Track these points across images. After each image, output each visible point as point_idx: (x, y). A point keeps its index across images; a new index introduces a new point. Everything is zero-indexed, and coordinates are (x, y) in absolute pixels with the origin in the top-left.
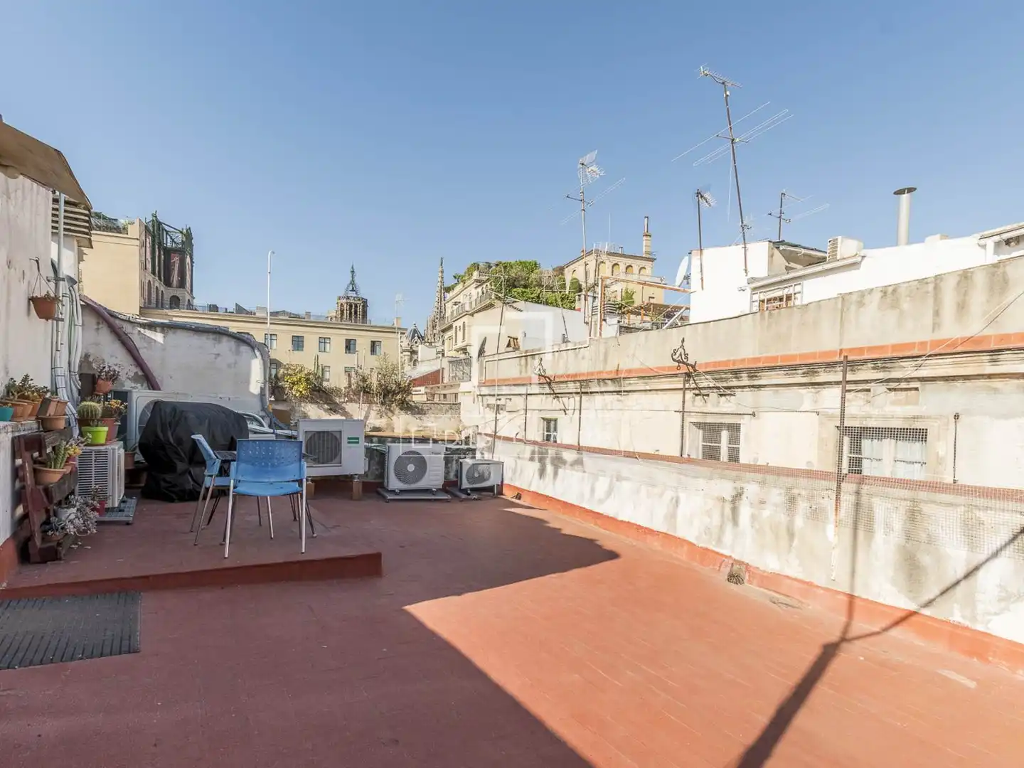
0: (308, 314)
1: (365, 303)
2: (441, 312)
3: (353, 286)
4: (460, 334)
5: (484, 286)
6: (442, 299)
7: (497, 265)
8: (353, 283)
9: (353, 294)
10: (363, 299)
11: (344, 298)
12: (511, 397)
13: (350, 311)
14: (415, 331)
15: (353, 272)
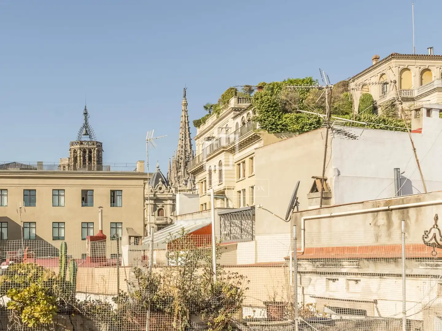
0: (40, 164)
1: (99, 145)
2: (186, 151)
3: (86, 129)
4: (215, 177)
5: (245, 115)
6: (187, 136)
7: (260, 88)
8: (86, 126)
9: (86, 138)
10: (97, 142)
11: (77, 143)
12: (358, 277)
13: (84, 157)
14: (159, 175)
15: (86, 114)
